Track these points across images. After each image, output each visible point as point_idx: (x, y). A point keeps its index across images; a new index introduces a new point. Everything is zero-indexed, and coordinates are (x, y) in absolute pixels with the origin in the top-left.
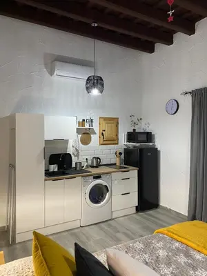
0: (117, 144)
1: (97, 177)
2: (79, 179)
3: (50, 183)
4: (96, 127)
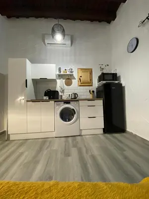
0: (92, 86)
1: (67, 102)
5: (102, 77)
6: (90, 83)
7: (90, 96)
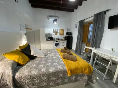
1: (57, 41)
2: (53, 41)
3: (47, 42)
4: (59, 31)
5: (67, 33)
6: (63, 34)
7: (63, 39)
